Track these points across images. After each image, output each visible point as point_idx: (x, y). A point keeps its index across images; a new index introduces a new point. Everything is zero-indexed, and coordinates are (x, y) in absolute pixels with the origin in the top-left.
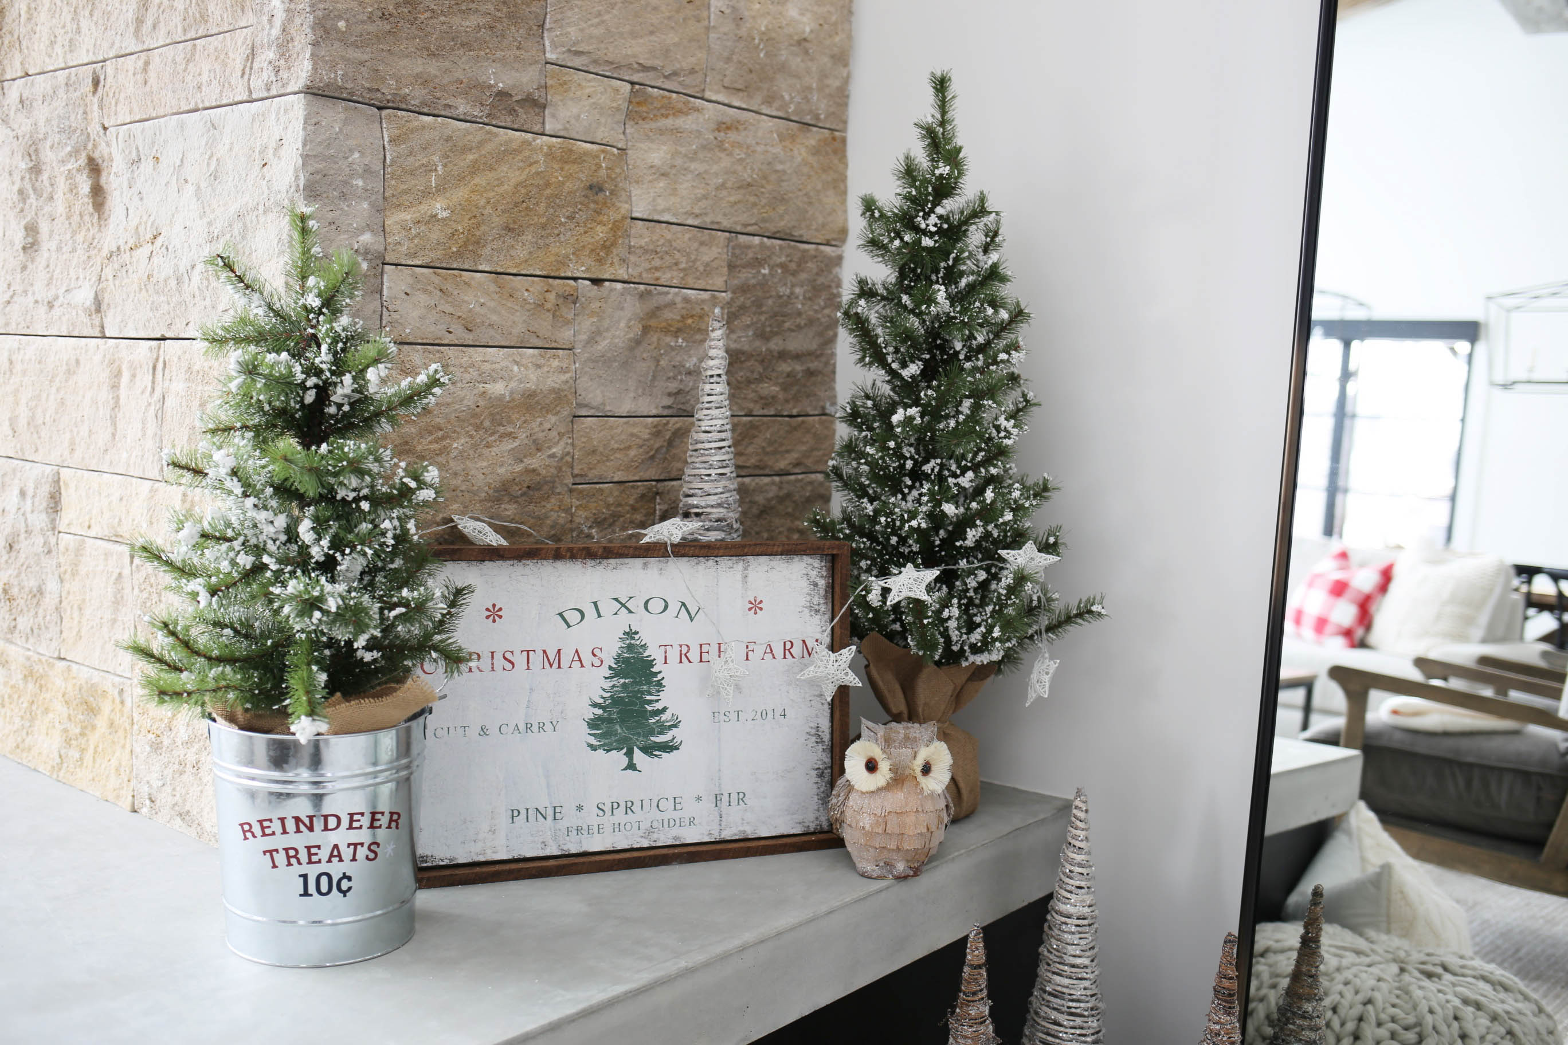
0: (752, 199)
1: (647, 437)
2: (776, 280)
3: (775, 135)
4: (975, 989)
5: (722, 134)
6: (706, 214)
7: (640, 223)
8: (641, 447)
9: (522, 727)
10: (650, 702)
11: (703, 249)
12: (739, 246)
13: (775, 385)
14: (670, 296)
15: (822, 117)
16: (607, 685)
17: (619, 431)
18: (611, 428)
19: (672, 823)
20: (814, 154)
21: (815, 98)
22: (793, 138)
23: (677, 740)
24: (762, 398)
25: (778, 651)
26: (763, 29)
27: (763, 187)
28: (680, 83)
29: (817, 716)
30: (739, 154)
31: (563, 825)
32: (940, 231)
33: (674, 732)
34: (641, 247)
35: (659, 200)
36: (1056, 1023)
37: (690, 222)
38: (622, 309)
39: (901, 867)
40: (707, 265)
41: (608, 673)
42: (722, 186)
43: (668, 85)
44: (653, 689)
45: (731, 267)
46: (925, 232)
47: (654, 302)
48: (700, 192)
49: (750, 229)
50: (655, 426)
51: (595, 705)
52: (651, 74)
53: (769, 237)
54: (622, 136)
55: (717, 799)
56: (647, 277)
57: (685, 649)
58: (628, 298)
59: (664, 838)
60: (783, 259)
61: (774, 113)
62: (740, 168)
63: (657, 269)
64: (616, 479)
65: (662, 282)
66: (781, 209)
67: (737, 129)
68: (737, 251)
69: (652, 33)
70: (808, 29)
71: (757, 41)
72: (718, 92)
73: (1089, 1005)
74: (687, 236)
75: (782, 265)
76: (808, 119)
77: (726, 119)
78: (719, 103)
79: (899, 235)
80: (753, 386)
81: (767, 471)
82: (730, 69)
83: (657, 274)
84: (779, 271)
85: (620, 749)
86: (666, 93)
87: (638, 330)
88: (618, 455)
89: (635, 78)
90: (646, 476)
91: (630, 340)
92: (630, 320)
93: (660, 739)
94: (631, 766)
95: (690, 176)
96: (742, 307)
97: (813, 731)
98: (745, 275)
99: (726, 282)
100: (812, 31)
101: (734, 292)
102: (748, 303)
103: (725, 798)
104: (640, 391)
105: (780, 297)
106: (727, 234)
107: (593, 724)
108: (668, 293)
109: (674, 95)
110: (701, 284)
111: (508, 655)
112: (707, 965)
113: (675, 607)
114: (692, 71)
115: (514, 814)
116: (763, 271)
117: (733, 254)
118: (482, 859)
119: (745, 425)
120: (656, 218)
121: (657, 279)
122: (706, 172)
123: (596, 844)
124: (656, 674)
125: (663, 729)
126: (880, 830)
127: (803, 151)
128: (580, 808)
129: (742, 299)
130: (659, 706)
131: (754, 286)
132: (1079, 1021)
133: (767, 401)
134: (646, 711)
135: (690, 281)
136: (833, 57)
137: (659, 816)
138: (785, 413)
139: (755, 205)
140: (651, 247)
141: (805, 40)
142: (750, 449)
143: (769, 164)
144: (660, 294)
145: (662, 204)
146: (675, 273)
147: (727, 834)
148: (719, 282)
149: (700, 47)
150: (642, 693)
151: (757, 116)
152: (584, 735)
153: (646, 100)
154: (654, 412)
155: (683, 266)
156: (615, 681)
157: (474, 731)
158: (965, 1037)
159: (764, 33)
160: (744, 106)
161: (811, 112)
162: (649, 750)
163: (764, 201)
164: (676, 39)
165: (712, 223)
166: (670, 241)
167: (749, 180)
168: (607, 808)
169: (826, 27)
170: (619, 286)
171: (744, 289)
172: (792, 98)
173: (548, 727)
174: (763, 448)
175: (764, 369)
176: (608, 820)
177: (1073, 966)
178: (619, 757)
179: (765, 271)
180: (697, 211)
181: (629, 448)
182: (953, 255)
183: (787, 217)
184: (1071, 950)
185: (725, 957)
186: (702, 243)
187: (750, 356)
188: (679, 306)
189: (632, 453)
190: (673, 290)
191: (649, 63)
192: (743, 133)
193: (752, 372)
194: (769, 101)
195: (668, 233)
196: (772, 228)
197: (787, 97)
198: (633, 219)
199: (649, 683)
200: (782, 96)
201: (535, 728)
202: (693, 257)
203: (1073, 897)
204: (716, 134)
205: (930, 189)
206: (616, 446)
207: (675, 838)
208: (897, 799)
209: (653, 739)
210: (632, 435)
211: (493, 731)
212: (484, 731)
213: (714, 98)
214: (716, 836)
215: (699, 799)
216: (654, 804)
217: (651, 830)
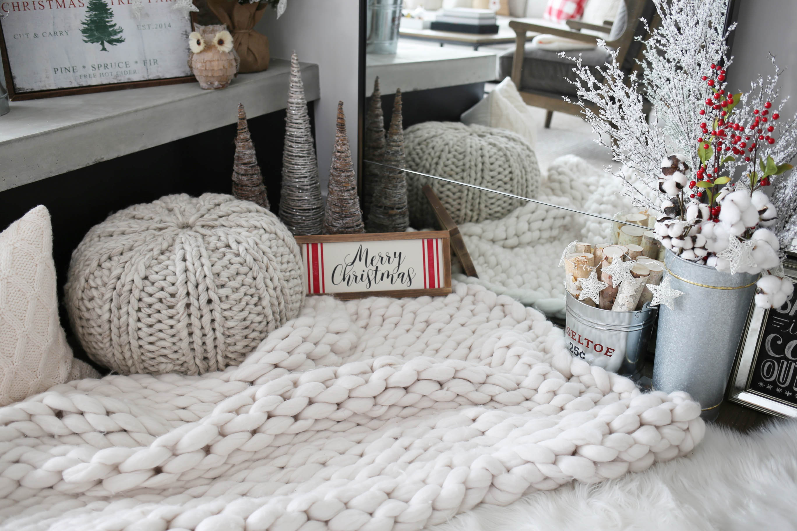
4: (241, 128)
9: (52, 33)
10: (108, 22)
16: (88, 14)
19: (126, 73)
23: (123, 38)
29: (185, 26)
31: (78, 74)
33: (121, 34)
36: (291, 146)
39: (216, 84)
41: (87, 9)
44: (109, 16)
51: (84, 23)
55: (145, 62)
59: (124, 79)
73: (304, 139)
85: (98, 42)
93: (115, 37)
94: (104, 49)
97: (184, 33)
103: (148, 62)
107: (84, 31)
111: (41, 3)
112: (118, 116)
115: (55, 70)
118: (45, 89)
123: (94, 82)
124: (109, 10)
125: (116, 33)
126: (204, 68)
128: (84, 67)
130: (112, 23)
132: (300, 145)
134: (107, 25)
137: (120, 70)
147: (151, 77)
150: (104, 17)
152: (81, 37)
156: (91, 13)
157: (32, 35)
158: (240, 147)
162: (111, 42)
168: (96, 67)
173: (64, 33)
176: (97, 72)
177: (296, 123)
178: (98, 46)
184: (295, 117)
185: (128, 114)
199: (107, 13)
201: (58, 34)
203: (294, 95)
207: (129, 79)
208: (209, 56)
209: (112, 37)
211: (40, 35)
212: (36, 36)
214: (146, 78)
215: (136, 62)
216: (117, 65)
217: (117, 76)
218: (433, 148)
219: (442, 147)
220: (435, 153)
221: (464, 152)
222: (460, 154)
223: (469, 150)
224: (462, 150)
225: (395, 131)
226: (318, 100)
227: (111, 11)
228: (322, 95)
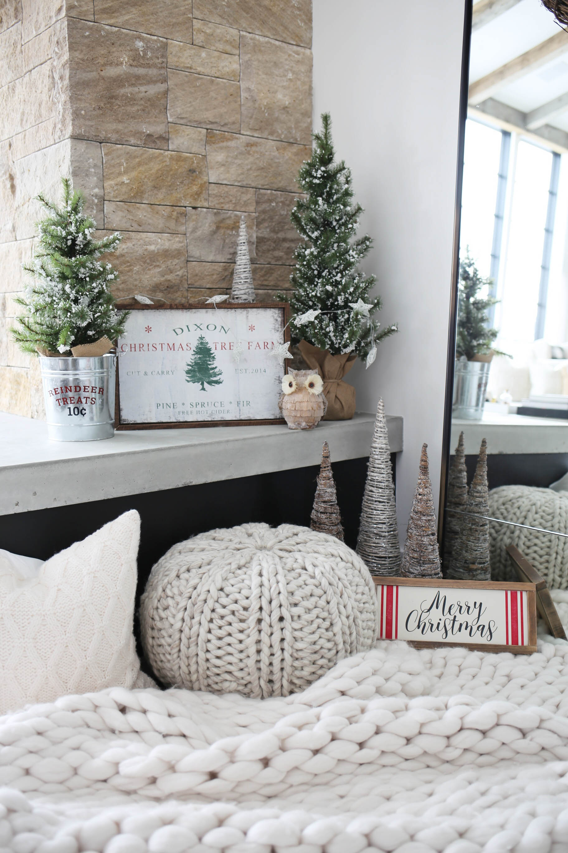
0: (265, 174)
1: (221, 270)
2: (279, 208)
3: (275, 148)
4: (325, 466)
5: (249, 148)
6: (243, 181)
7: (213, 185)
8: (218, 274)
9: (160, 372)
10: (210, 365)
11: (243, 195)
12: (261, 194)
13: (282, 252)
14: (229, 214)
15: (299, 139)
16: (193, 357)
17: (208, 267)
18: (204, 266)
19: (220, 412)
20: (295, 156)
21: (294, 132)
22: (284, 149)
23: (221, 380)
24: (275, 257)
25: (262, 346)
26: (265, 104)
27: (269, 169)
28: (229, 128)
29: (279, 372)
30: (257, 156)
31: (177, 410)
32: (323, 177)
33: (220, 376)
34: (214, 194)
35: (221, 175)
36: (371, 491)
37: (236, 184)
38: (207, 219)
39: (304, 424)
40: (245, 202)
41: (193, 353)
42: (250, 169)
43: (223, 129)
44: (211, 360)
45: (258, 203)
46: (316, 178)
47: (222, 217)
48: (240, 172)
49: (265, 187)
50: (225, 266)
51: (188, 365)
52: (215, 125)
53: (275, 190)
54: (204, 151)
55: (238, 403)
56: (217, 206)
57: (223, 345)
58: (209, 215)
59: (217, 418)
60: (282, 199)
61: (275, 139)
62: (258, 162)
63: (222, 203)
64: (207, 287)
65: (225, 208)
66: (280, 178)
67: (256, 146)
68: (260, 196)
69: (214, 108)
70: (287, 103)
71: (263, 109)
72: (247, 131)
73: (385, 484)
74: (235, 190)
75: (282, 202)
76: (291, 141)
77: (252, 142)
78: (248, 135)
79: (305, 179)
80: (271, 252)
82: (252, 121)
83: (222, 205)
84: (281, 204)
85: (199, 382)
86: (223, 133)
87: (214, 227)
88: (208, 277)
89: (208, 127)
90: (221, 286)
91: (211, 231)
92: (210, 223)
93: (215, 379)
94: (203, 389)
95: (235, 166)
96: (264, 220)
97: (277, 378)
98: (265, 206)
99: (255, 209)
100: (289, 104)
101: (259, 213)
102: (266, 218)
103: (242, 403)
104: (217, 252)
105: (282, 215)
106: (255, 189)
107: (188, 372)
108: (228, 213)
109: (226, 133)
110: (243, 209)
111: (154, 345)
112: (211, 444)
113: (219, 328)
114: (234, 123)
115: (158, 405)
116: (273, 204)
117: (258, 197)
118: (146, 421)
119: (267, 268)
120: (220, 182)
121: (222, 207)
122: (242, 163)
123: (190, 418)
124: (212, 354)
125: (215, 375)
126: (293, 409)
127: (290, 154)
128: (183, 404)
129: (263, 216)
130: (214, 366)
131: (269, 210)
132: (380, 490)
133: (278, 259)
134: (208, 368)
135: (238, 208)
136: (302, 114)
137: (215, 409)
138: (287, 264)
139: (266, 177)
140: (219, 194)
141: (286, 107)
142: (271, 278)
143: (272, 159)
144: (224, 213)
145: (222, 177)
146: (231, 205)
147: (243, 417)
148: (252, 209)
149: (237, 113)
150: (207, 361)
151: (267, 140)
152: (185, 377)
153: (214, 136)
154: (223, 261)
155: (234, 202)
156: (196, 356)
157: (142, 373)
158: (321, 484)
159: (265, 106)
160: (260, 136)
161: (292, 137)
162: (210, 383)
163: (270, 175)
164: (226, 110)
165: (247, 184)
166: (227, 192)
167: (262, 166)
168: (194, 405)
169: (297, 101)
170: (205, 210)
171: (264, 212)
172: (282, 132)
173: (170, 373)
174: (277, 278)
175: (276, 246)
176: (194, 410)
177: (378, 468)
178: (198, 385)
179: (274, 204)
180: (239, 179)
181: (213, 275)
182: (328, 186)
183: (283, 182)
184: (377, 461)
185: (219, 443)
186: (242, 193)
187: (268, 240)
188: (233, 218)
189: (215, 277)
190: (230, 212)
191: (213, 121)
192: (259, 147)
193: (270, 246)
194: (271, 133)
195: (226, 189)
196: (275, 186)
197: (280, 132)
198: (210, 183)
199: (210, 357)
200: (278, 132)
201: (165, 373)
202: (238, 198)
203: (377, 440)
204: (246, 148)
205: (318, 160)
206: (207, 274)
207: (222, 418)
208: (299, 397)
209: (212, 379)
210: (214, 270)
211: (150, 373)
212: (146, 374)
213: (245, 133)
214: (238, 418)
215: (231, 403)
216: (213, 404)
217: (212, 414)
218: (519, 508)
219: (529, 507)
220: (521, 513)
221: (553, 513)
222: (549, 515)
223: (558, 511)
224: (551, 511)
225: (479, 481)
226: (401, 452)
227: (213, 355)
228: (404, 448)
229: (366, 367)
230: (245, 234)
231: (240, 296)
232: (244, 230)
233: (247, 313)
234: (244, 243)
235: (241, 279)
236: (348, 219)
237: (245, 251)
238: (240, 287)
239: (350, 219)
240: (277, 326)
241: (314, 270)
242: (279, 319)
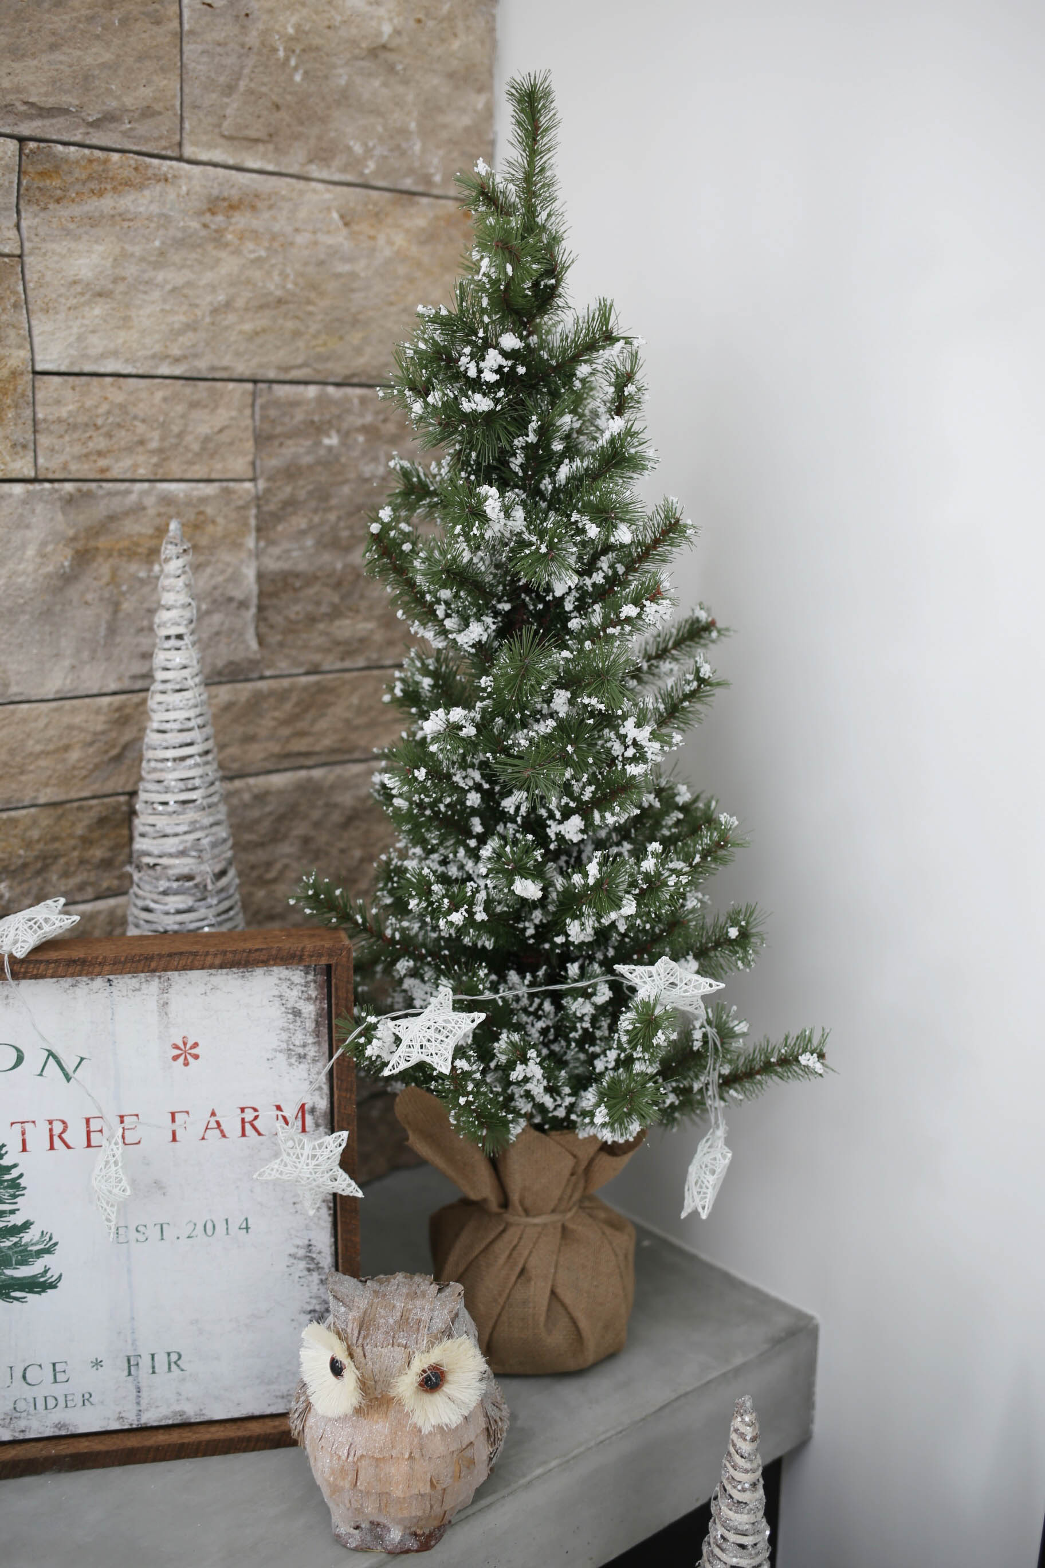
0: (290, 325)
1: (100, 727)
2: (356, 453)
3: (335, 216)
5: (220, 218)
6: (196, 356)
7: (57, 379)
8: (91, 744)
11: (196, 414)
12: (276, 403)
13: (366, 619)
14: (133, 497)
15: (437, 178)
17: (42, 723)
18: (24, 721)
19: (51, 1403)
20: (423, 243)
21: (418, 147)
22: (378, 216)
23: (53, 1275)
24: (338, 643)
25: (232, 1125)
26: (291, 31)
27: (309, 302)
28: (124, 133)
29: (307, 1228)
30: (252, 250)
32: (507, 379)
33: (46, 1260)
34: (60, 421)
35: (94, 339)
37: (164, 370)
38: (28, 527)
40: (207, 439)
42: (228, 305)
43: (97, 138)
45: (262, 439)
46: (476, 385)
47: (100, 510)
48: (179, 319)
49: (294, 374)
50: (119, 709)
52: (60, 121)
53: (337, 385)
54: (13, 233)
55: (131, 1364)
56: (76, 469)
57: (58, 1128)
58: (39, 508)
59: (40, 1425)
60: (369, 418)
61: (337, 177)
62: (257, 274)
63: (100, 454)
64: (42, 800)
65: (115, 473)
66: (356, 337)
67: (253, 208)
68: (273, 413)
69: (53, 47)
70: (387, 29)
71: (281, 54)
72: (210, 146)
74: (159, 395)
75: (365, 429)
76: (408, 183)
77: (235, 194)
78: (215, 165)
80: (321, 626)
81: (357, 755)
82: (233, 105)
83: (102, 463)
84: (361, 439)
86: (97, 153)
87: (64, 559)
88: (42, 763)
89: (25, 129)
90: (109, 787)
91: (49, 576)
92: (44, 544)
93: (23, 1272)
95: (156, 294)
96: (291, 504)
97: (301, 1253)
98: (296, 450)
99: (253, 464)
100: (397, 32)
101: (270, 479)
102: (302, 495)
103: (145, 1362)
104: (86, 655)
105: (367, 480)
106: (250, 386)
108: (128, 492)
109: (115, 157)
110: (199, 471)
113: (34, 1059)
114: (148, 113)
116: (327, 441)
117: (264, 418)
119: (306, 688)
120: (88, 368)
121: (103, 471)
122: (189, 284)
124: (8, 1169)
125: (25, 1256)
127: (400, 240)
129: (288, 489)
130: (17, 1220)
131: (310, 467)
133: (353, 646)
135: (175, 468)
136: (451, 75)
137: (28, 1393)
138: (388, 662)
139: (297, 334)
140: (82, 419)
141: (384, 47)
142: (323, 724)
143: (321, 263)
144: (110, 494)
145: (97, 344)
146: (141, 459)
147: (151, 1417)
148: (239, 465)
149: (163, 70)
151: (301, 185)
153: (57, 168)
154: (113, 686)
155: (154, 445)
159: (292, 39)
160: (270, 168)
161: (411, 171)
162: (3, 1290)
163: (314, 328)
164: (107, 57)
165: (213, 368)
166: (123, 407)
167: (279, 293)
169: (431, 24)
170: (18, 489)
171: (291, 472)
172: (368, 151)
174: (347, 721)
175: (343, 598)
179: (332, 440)
180: (176, 351)
181: (67, 748)
182: (533, 425)
183: (369, 350)
186: (194, 405)
187: (311, 579)
188: (151, 512)
189: (74, 755)
190: (138, 486)
191: (51, 102)
192: (266, 215)
193: (318, 603)
194: (323, 155)
195: (117, 393)
196: (339, 370)
197: (358, 149)
198: (35, 373)
200: (349, 149)
202: (176, 429)
204: (207, 218)
205: (485, 302)
206: (38, 748)
207: (59, 1426)
208: (375, 1433)
209: (9, 1272)
210: (70, 727)
213: (204, 157)
214: (131, 1420)
215: (97, 1364)
216: (18, 1374)
217: (14, 1415)
227: (15, 1173)
228: (818, 1428)
229: (681, 1207)
230: (183, 598)
231: (164, 861)
232: (180, 583)
233: (164, 991)
234: (180, 637)
235: (167, 790)
236: (621, 569)
237: (186, 673)
238: (163, 823)
239: (630, 569)
240: (298, 1038)
241: (465, 792)
242: (309, 1010)
